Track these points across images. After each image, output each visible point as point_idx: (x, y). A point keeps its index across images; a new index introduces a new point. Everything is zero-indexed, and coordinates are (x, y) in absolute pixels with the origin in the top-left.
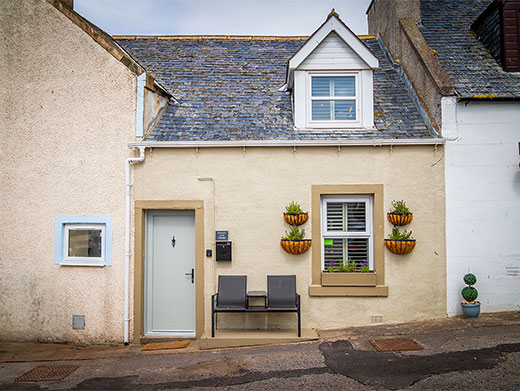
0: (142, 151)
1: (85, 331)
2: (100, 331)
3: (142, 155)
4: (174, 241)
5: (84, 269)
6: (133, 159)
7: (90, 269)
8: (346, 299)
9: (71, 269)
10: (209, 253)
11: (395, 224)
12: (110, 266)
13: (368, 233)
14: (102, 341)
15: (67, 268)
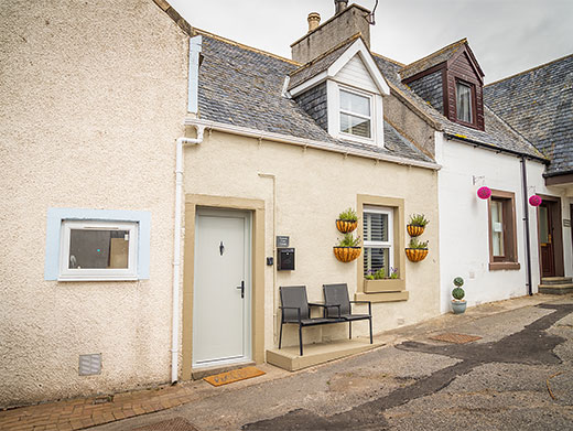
0: (201, 130)
1: (102, 377)
2: (129, 372)
3: (201, 136)
4: (222, 247)
5: (102, 286)
6: (189, 140)
7: (113, 285)
8: (383, 305)
9: (77, 288)
10: (270, 262)
11: (412, 236)
12: (144, 281)
13: (390, 243)
14: (132, 387)
15: (70, 287)
